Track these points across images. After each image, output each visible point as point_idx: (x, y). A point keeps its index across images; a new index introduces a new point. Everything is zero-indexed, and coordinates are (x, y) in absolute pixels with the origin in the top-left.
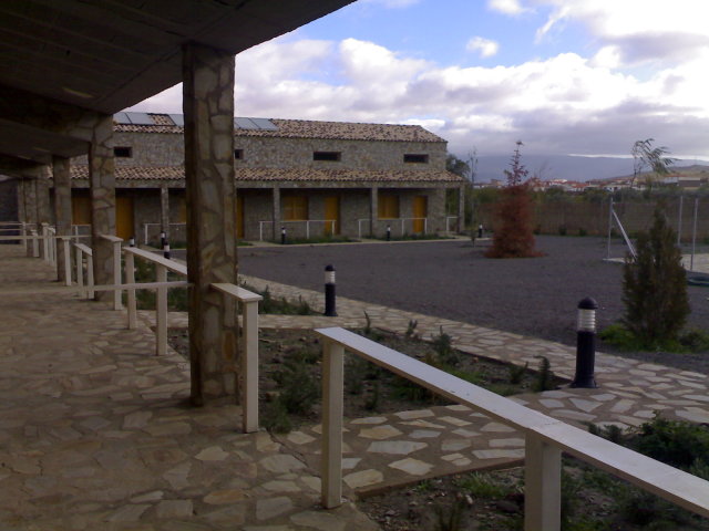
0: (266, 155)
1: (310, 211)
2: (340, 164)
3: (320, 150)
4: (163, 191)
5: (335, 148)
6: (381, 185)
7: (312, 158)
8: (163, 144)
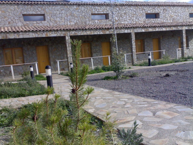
0: (121, 16)
1: (146, 47)
2: (159, 19)
3: (149, 12)
4: (67, 38)
5: (156, 10)
6: (187, 28)
7: (145, 17)
8: (63, 12)
